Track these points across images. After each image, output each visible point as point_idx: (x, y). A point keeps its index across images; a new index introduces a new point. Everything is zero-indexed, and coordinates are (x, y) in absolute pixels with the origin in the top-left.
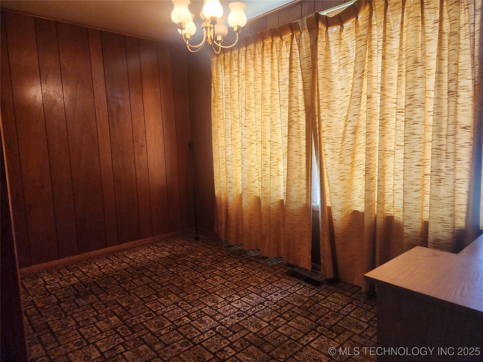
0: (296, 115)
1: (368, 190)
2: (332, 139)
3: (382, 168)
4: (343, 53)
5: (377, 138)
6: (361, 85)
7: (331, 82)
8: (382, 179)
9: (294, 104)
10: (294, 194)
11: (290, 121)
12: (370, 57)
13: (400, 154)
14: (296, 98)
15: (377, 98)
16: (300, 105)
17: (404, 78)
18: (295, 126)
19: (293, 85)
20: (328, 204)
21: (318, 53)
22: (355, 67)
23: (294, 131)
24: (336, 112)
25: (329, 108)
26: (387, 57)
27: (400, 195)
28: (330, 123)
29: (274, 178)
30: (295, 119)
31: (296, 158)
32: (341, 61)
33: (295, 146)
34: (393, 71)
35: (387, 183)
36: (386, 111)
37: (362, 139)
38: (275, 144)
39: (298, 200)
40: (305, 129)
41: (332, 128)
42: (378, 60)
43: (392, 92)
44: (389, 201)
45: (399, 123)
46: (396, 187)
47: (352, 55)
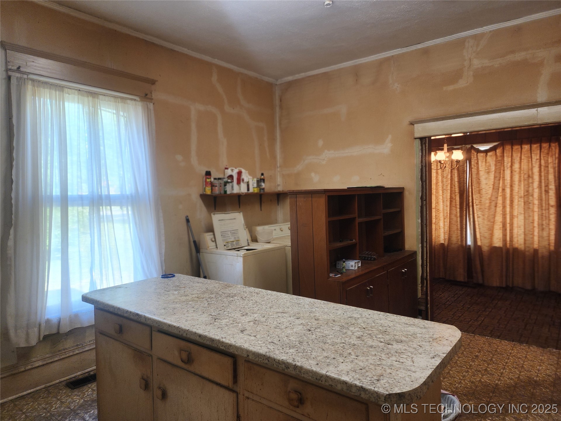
0: (454, 195)
1: (505, 235)
2: (482, 209)
3: (512, 224)
4: (487, 167)
5: (508, 209)
6: (499, 183)
7: (480, 180)
8: (511, 230)
9: (453, 189)
10: (454, 239)
11: (451, 198)
12: (504, 170)
13: (521, 217)
14: (455, 186)
15: (508, 191)
16: (456, 190)
17: (522, 182)
18: (454, 201)
19: (453, 179)
20: (479, 243)
21: (472, 165)
22: (495, 174)
23: (454, 203)
24: (483, 195)
25: (480, 193)
26: (513, 172)
27: (523, 236)
28: (481, 201)
29: (438, 230)
30: (454, 197)
31: (454, 218)
32: (486, 171)
33: (454, 212)
34: (516, 178)
35: (514, 231)
36: (514, 196)
37: (499, 209)
38: (438, 211)
39: (457, 242)
40: (459, 202)
41: (482, 203)
42: (508, 173)
43: (516, 188)
44: (515, 240)
45: (520, 203)
46: (519, 233)
47: (493, 168)
